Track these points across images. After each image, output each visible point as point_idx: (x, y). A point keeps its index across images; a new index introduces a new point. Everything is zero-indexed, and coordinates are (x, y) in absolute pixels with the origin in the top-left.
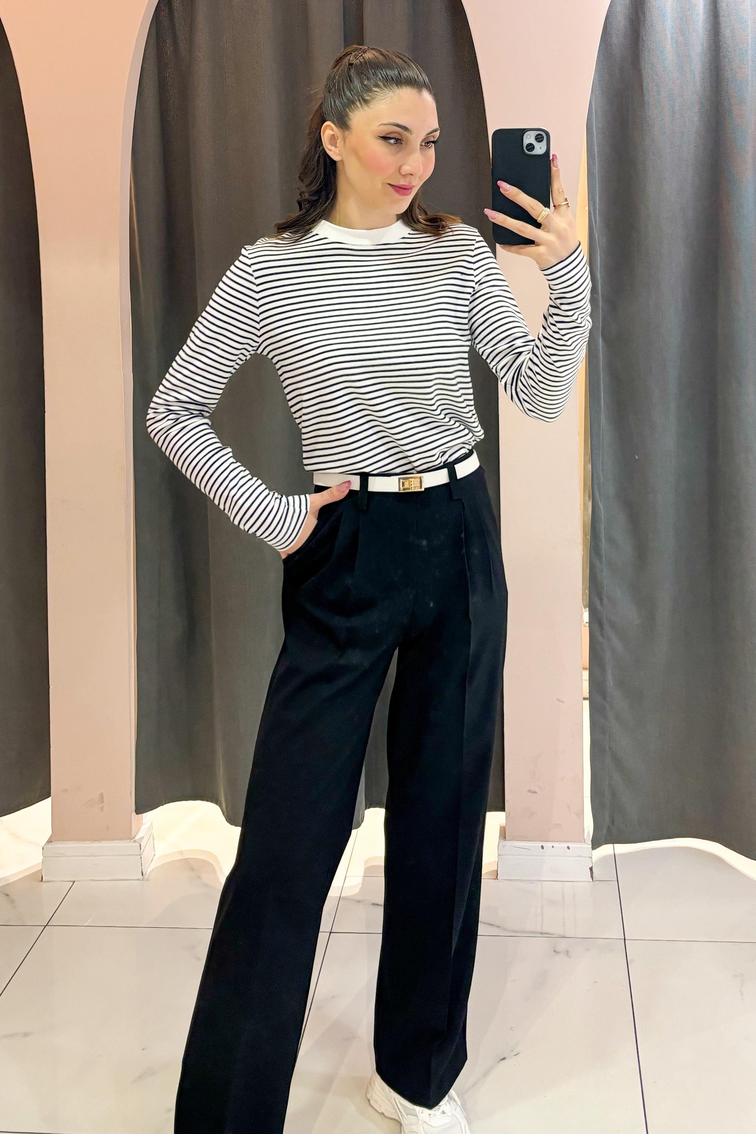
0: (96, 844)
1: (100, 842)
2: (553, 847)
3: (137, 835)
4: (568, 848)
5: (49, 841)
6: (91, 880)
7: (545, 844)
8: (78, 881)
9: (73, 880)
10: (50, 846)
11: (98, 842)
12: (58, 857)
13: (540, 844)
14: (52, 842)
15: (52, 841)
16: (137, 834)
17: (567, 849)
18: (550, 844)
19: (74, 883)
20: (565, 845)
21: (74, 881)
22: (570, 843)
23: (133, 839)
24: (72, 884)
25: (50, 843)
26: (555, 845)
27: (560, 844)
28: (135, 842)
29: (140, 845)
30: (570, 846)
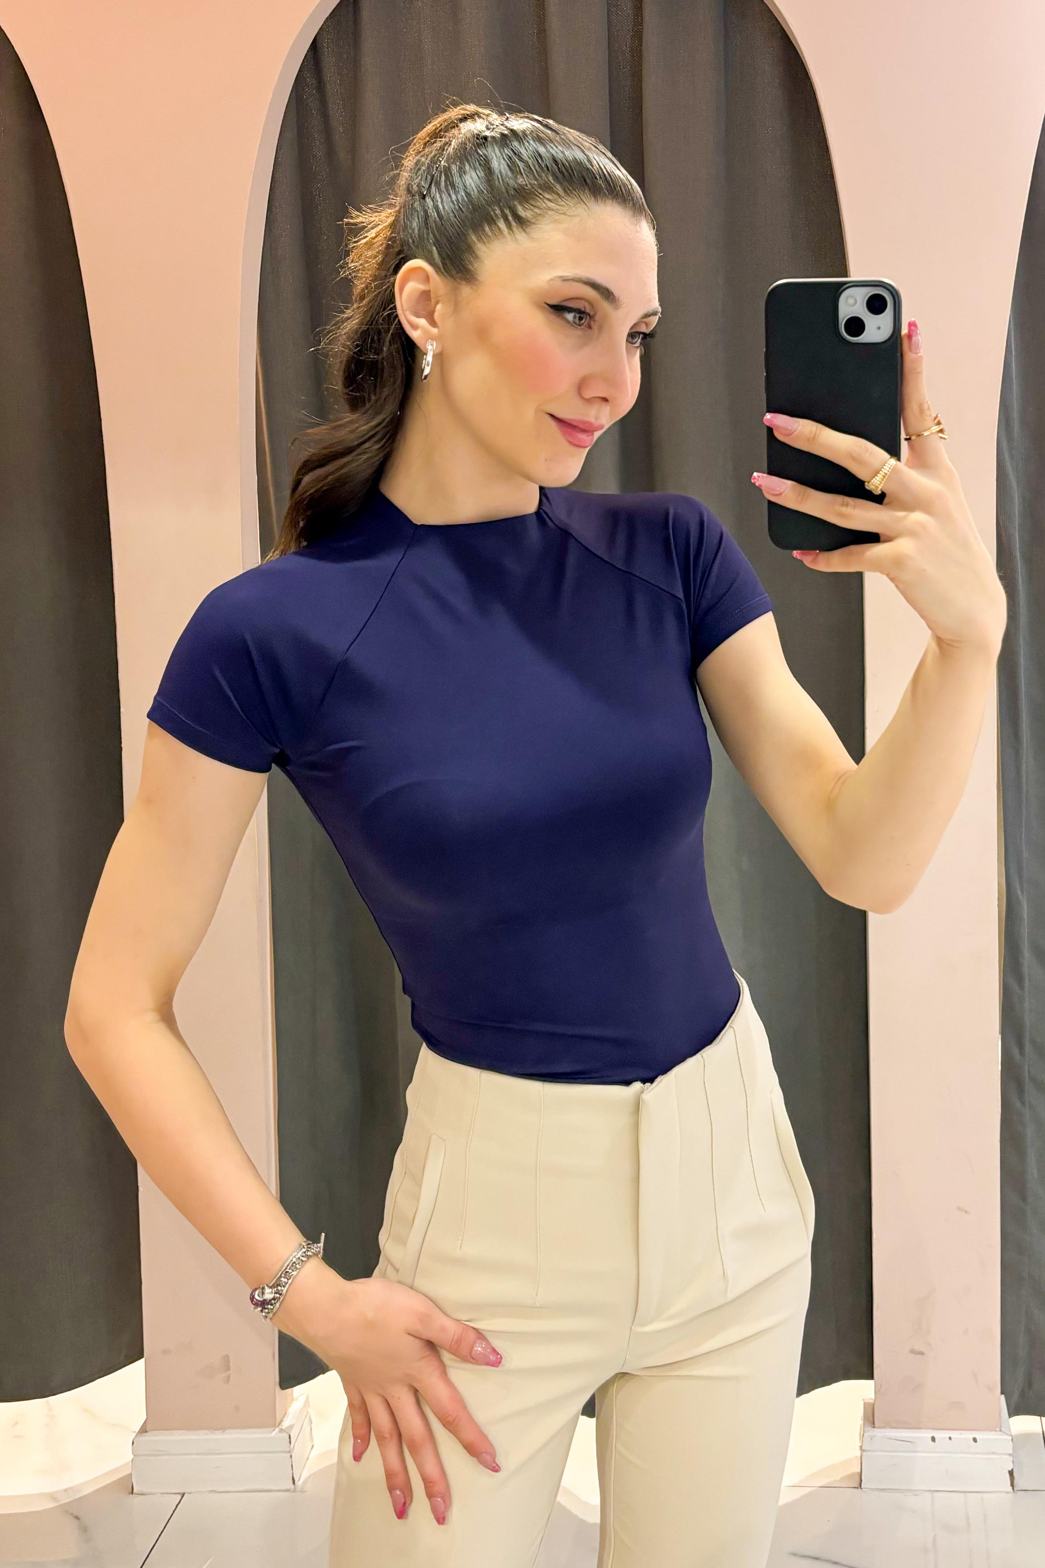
0: (218, 1436)
1: (224, 1432)
2: (950, 1438)
3: (284, 1420)
5: (143, 1430)
6: (211, 1492)
7: (937, 1434)
8: (189, 1493)
9: (184, 1490)
10: (146, 1438)
11: (221, 1431)
12: (157, 1455)
13: (929, 1434)
15: (148, 1430)
17: (973, 1441)
18: (946, 1434)
19: (183, 1497)
20: (969, 1435)
21: (184, 1493)
22: (976, 1432)
23: (278, 1426)
24: (180, 1496)
25: (145, 1434)
26: (954, 1434)
27: (961, 1434)
28: (281, 1431)
29: (290, 1436)
30: (978, 1437)
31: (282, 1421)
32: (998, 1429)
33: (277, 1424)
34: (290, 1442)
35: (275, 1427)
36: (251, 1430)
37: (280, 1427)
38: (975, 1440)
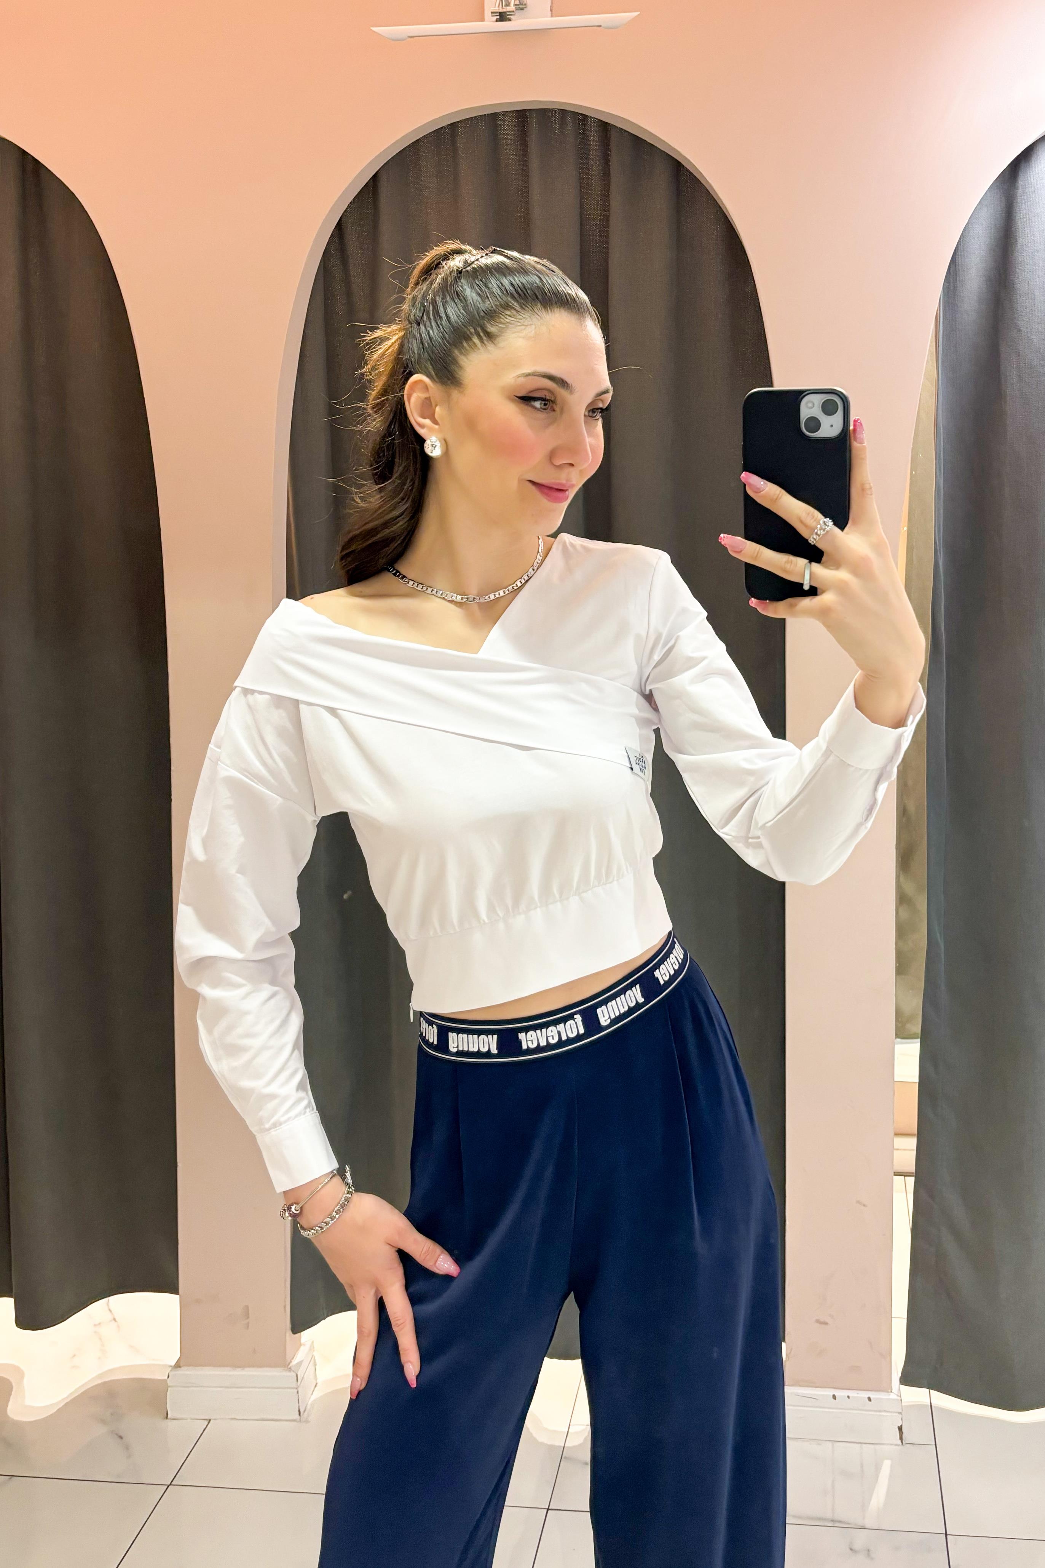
0: (240, 1372)
1: (244, 1369)
2: (848, 1397)
3: (292, 1361)
4: (869, 1399)
5: (178, 1365)
6: (232, 1419)
7: (838, 1393)
8: (215, 1419)
9: (209, 1418)
10: (178, 1372)
11: (241, 1369)
12: (188, 1387)
13: (830, 1392)
14: (180, 1367)
15: (181, 1365)
16: (293, 1359)
17: (867, 1400)
18: (845, 1393)
19: (209, 1423)
20: (865, 1395)
21: (210, 1420)
22: (873, 1392)
24: (206, 1423)
25: (179, 1369)
26: (852, 1394)
27: (858, 1393)
28: (290, 1370)
29: (297, 1374)
30: (872, 1397)
32: (890, 1391)
33: (286, 1364)
34: (297, 1380)
35: (286, 1367)
36: (265, 1369)
37: (289, 1367)
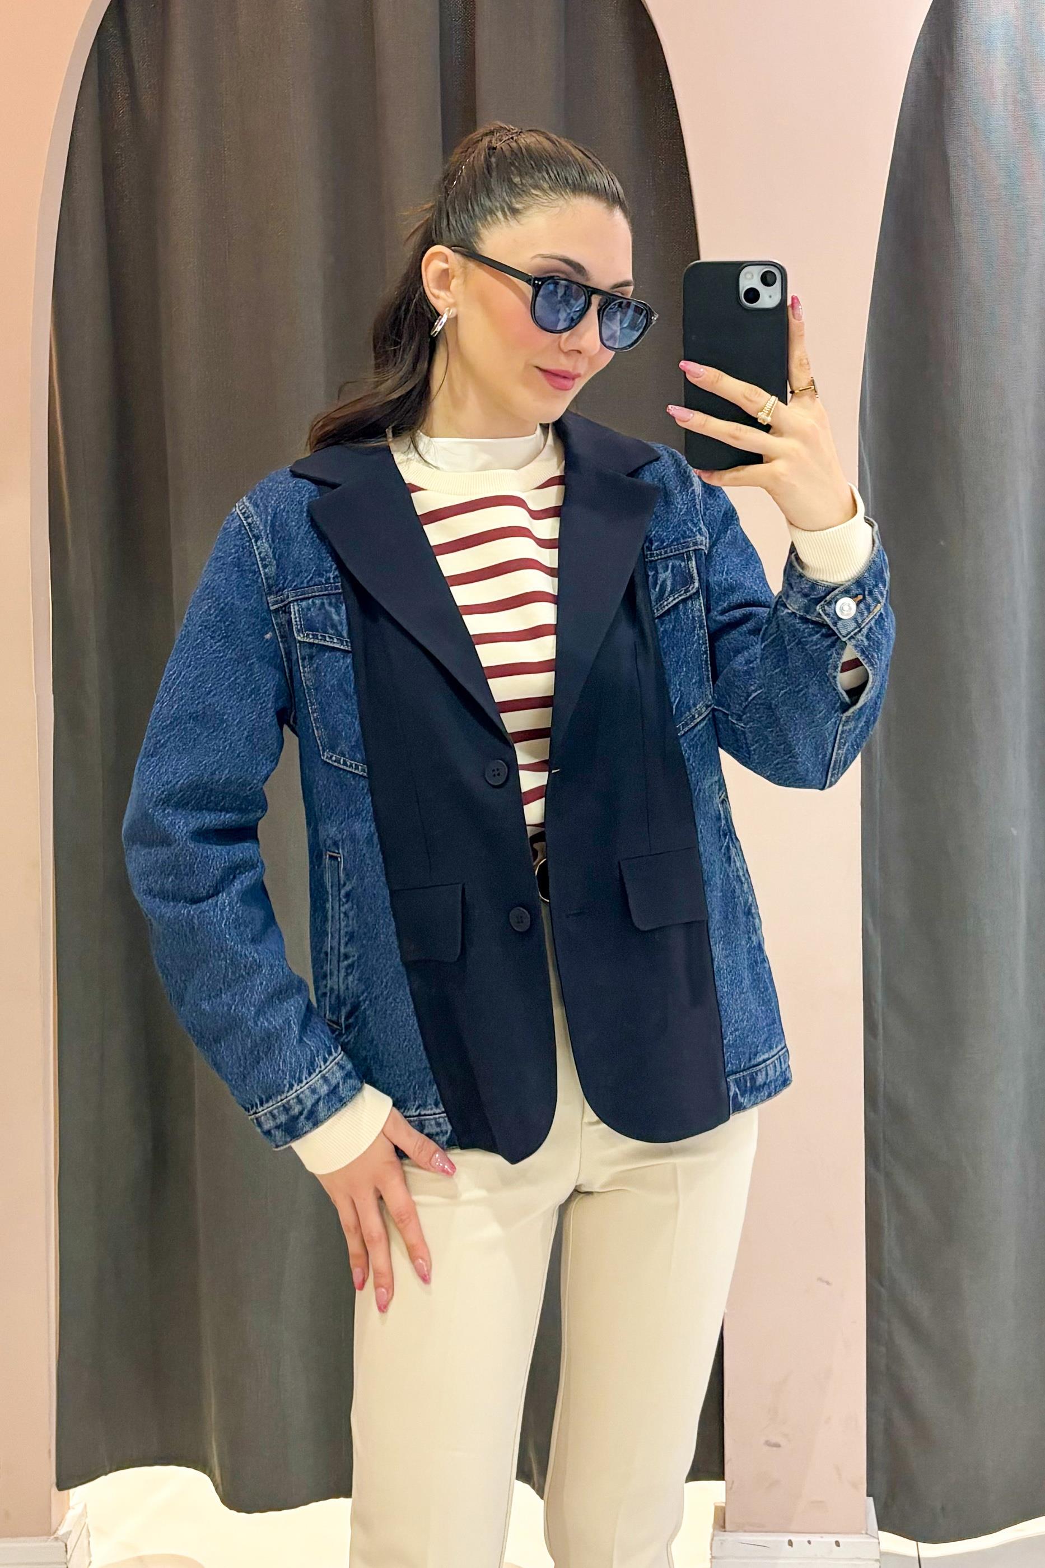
2: (809, 1542)
3: (60, 1528)
7: (794, 1538)
13: (786, 1537)
16: (59, 1525)
17: (835, 1545)
18: (804, 1538)
20: (832, 1539)
22: (840, 1536)
23: (55, 1532)
26: (814, 1538)
27: (822, 1537)
28: (57, 1539)
29: (66, 1546)
30: (840, 1540)
31: (57, 1529)
32: (863, 1532)
33: (52, 1532)
34: (67, 1551)
35: (50, 1536)
36: (22, 1539)
37: (55, 1536)
38: (838, 1544)
